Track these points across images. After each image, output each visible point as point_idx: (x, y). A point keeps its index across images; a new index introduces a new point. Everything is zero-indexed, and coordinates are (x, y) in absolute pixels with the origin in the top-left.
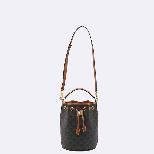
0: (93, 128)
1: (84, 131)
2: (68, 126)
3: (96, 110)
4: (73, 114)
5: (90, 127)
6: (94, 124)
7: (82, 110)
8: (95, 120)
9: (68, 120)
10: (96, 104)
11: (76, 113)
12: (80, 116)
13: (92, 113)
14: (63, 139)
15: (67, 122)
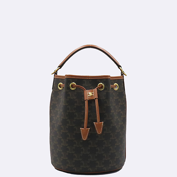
0: (116, 127)
1: (99, 132)
2: (64, 122)
3: (122, 92)
4: (75, 98)
5: (111, 125)
6: (119, 120)
7: (96, 89)
8: (121, 112)
9: (66, 109)
10: (123, 79)
11: (81, 95)
12: (91, 102)
13: (114, 98)
14: (54, 151)
15: (62, 113)
